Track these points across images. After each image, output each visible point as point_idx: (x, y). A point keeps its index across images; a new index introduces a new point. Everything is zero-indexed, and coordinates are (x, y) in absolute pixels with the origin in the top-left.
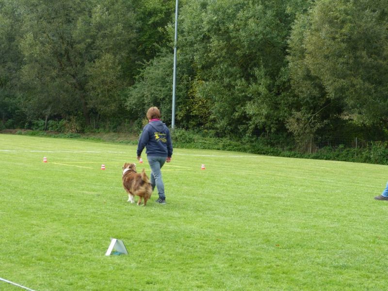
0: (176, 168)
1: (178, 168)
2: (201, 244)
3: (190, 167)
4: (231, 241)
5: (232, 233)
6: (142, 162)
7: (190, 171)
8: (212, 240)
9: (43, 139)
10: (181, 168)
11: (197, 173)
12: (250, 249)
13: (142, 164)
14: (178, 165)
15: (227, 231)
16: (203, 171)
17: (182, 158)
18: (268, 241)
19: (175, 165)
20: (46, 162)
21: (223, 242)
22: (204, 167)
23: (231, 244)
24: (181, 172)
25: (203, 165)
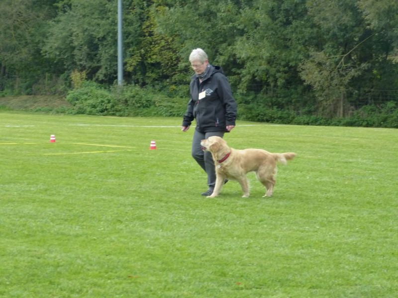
0: (108, 148)
1: (113, 149)
2: (95, 285)
3: (134, 145)
4: (153, 279)
5: (160, 262)
6: (54, 141)
7: (130, 153)
8: (118, 277)
10: (116, 149)
11: (141, 155)
12: (185, 293)
13: (55, 144)
14: (114, 144)
15: (153, 257)
18: (224, 274)
19: (109, 144)
21: (138, 280)
22: (154, 145)
23: (152, 282)
24: (114, 155)
25: (152, 142)
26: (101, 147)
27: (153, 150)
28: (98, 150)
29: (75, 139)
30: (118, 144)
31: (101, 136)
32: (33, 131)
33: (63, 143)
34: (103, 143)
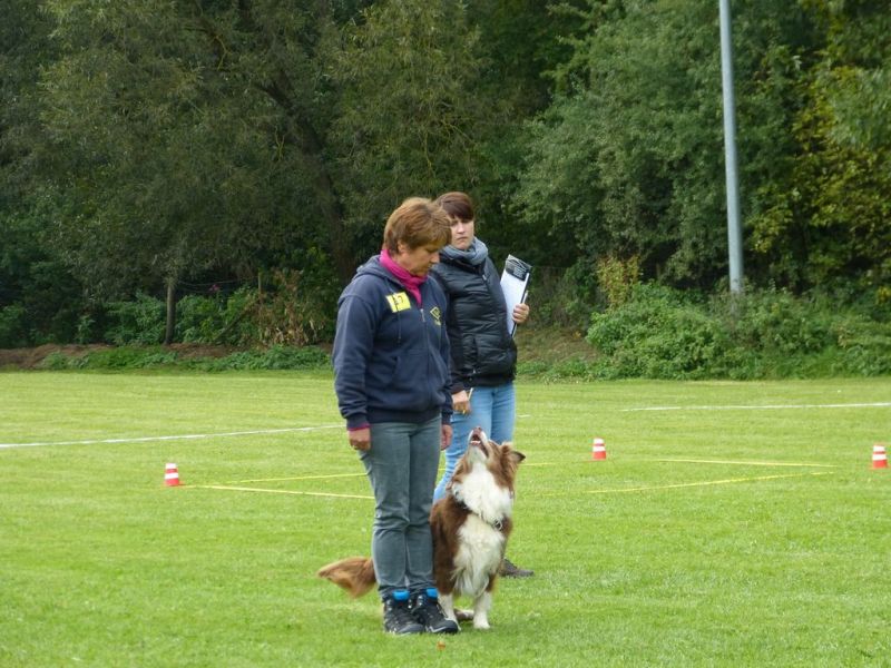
0: (759, 470)
1: (769, 470)
3: (823, 459)
6: (603, 454)
7: (822, 479)
9: (161, 382)
10: (778, 470)
11: (853, 485)
13: (607, 464)
14: (768, 458)
16: (882, 473)
17: (783, 423)
19: (755, 457)
20: (176, 482)
22: (882, 457)
24: (780, 486)
25: (877, 449)
26: (736, 467)
27: (882, 469)
28: (730, 475)
29: (657, 447)
30: (778, 458)
31: (725, 437)
32: (535, 430)
33: (628, 459)
34: (737, 455)
